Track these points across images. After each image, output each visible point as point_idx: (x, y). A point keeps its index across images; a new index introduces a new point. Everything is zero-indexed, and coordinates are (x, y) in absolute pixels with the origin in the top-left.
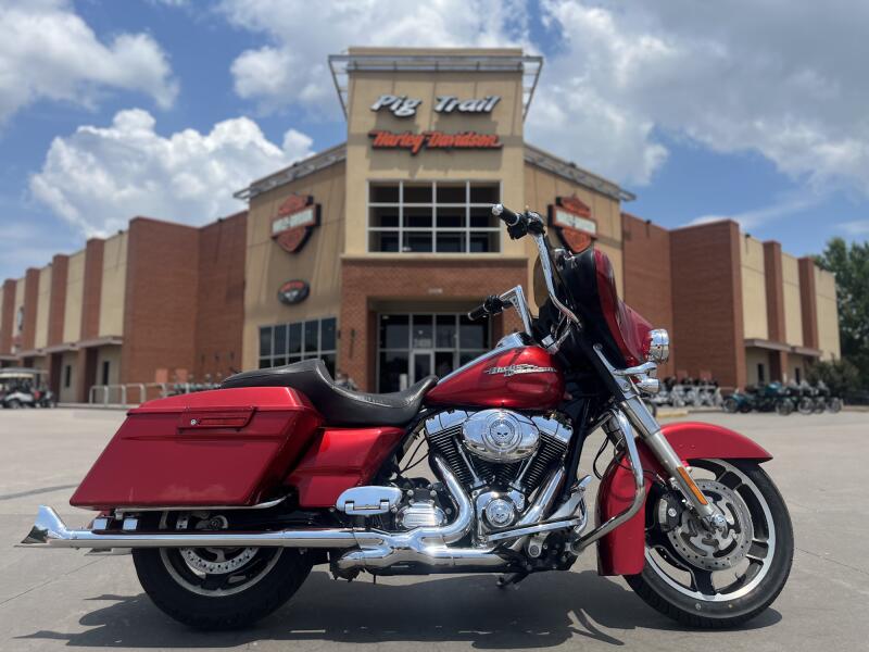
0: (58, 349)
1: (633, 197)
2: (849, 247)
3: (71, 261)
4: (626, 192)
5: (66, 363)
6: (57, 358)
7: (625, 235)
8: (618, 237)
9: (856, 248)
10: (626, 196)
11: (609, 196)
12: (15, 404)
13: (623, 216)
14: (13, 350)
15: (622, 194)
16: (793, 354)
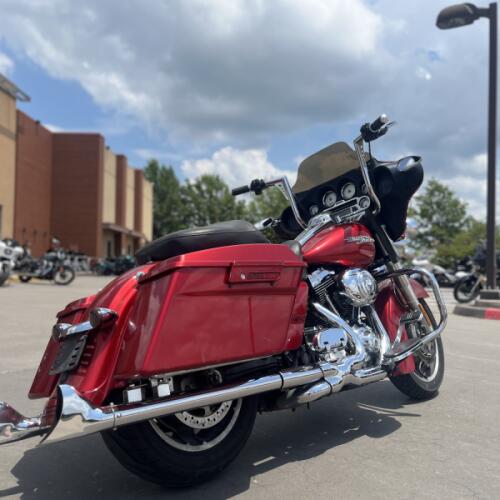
1: (28, 99)
2: (160, 166)
4: (23, 93)
7: (19, 129)
8: (13, 128)
9: (164, 169)
10: (21, 96)
11: (7, 93)
13: (18, 113)
15: (19, 95)
16: (129, 236)
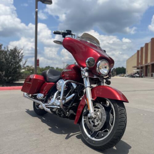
0: (147, 64)
3: (149, 44)
5: (148, 68)
6: (147, 66)
12: (136, 77)
14: (139, 65)
